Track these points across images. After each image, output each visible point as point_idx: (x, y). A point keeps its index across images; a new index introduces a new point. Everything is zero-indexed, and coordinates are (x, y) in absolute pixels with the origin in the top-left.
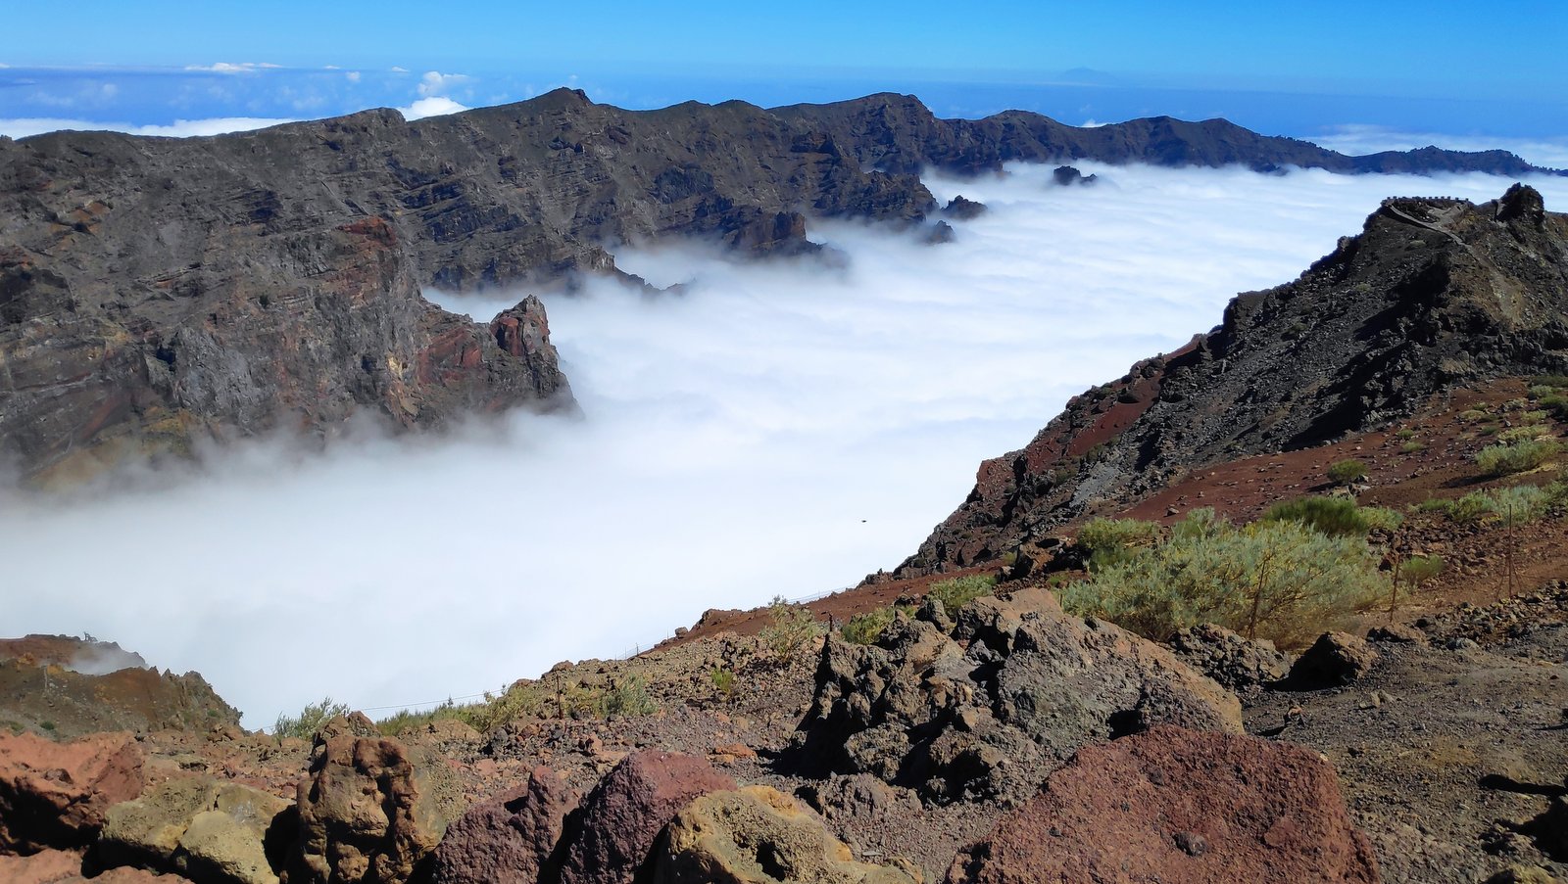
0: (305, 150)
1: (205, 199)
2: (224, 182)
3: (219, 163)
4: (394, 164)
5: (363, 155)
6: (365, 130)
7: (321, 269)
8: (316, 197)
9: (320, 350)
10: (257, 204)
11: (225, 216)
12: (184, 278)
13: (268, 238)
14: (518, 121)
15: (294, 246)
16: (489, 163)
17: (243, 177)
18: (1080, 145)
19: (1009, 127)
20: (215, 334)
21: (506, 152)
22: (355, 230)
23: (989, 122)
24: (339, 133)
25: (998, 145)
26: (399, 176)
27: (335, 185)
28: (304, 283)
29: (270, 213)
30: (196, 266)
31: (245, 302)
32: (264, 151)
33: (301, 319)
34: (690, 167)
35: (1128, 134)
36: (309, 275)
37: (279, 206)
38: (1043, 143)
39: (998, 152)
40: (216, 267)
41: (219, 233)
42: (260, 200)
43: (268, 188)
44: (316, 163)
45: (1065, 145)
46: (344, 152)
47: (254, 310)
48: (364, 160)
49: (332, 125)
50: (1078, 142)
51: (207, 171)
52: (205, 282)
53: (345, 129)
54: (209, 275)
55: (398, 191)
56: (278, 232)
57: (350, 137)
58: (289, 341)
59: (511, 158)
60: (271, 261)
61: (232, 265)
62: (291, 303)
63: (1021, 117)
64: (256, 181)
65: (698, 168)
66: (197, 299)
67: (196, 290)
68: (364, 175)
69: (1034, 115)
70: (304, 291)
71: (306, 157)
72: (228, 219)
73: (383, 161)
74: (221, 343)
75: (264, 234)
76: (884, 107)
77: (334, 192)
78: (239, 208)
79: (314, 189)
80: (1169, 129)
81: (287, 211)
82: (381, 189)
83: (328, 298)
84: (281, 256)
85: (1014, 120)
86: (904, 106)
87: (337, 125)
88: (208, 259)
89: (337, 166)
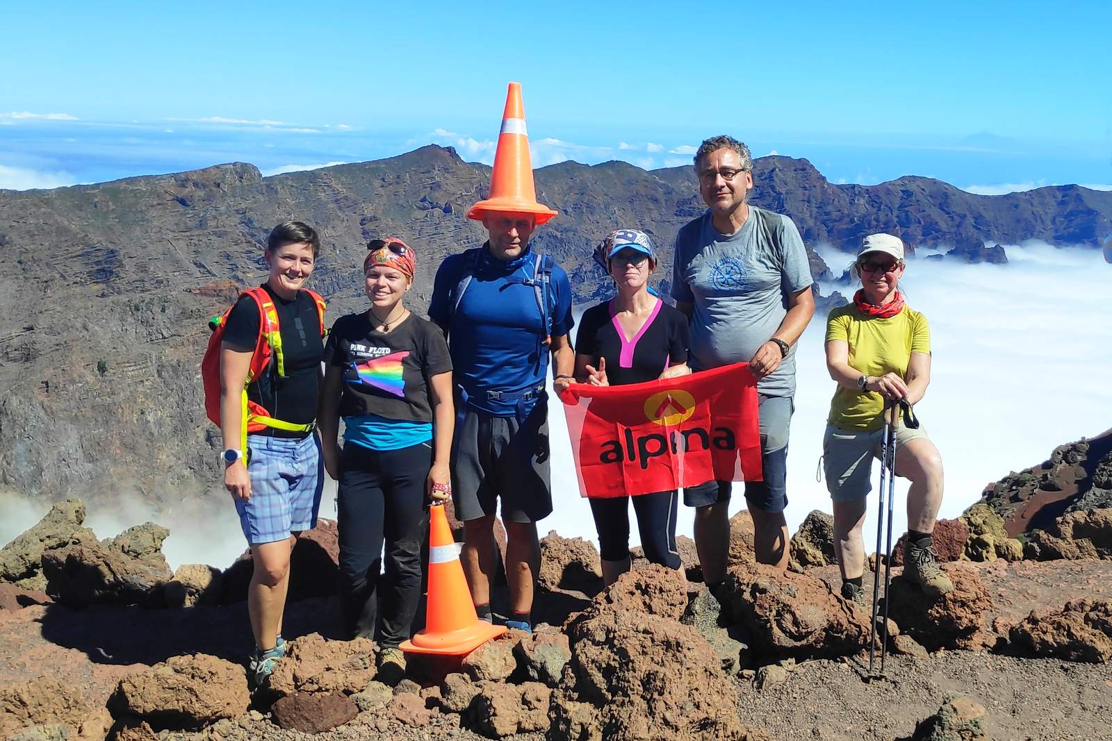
0: (152, 206)
1: (42, 256)
2: (63, 239)
3: (59, 219)
4: (248, 223)
5: (214, 213)
6: (218, 185)
7: (165, 334)
8: (162, 257)
9: (160, 423)
10: (98, 263)
11: (62, 276)
12: (16, 342)
13: (109, 300)
14: (383, 179)
15: (137, 309)
16: (350, 223)
17: (83, 234)
18: (984, 214)
19: (907, 194)
20: (46, 403)
21: (368, 213)
22: (204, 293)
23: (886, 188)
24: (190, 188)
25: (895, 213)
26: (253, 236)
27: (182, 244)
28: (147, 348)
29: (111, 272)
30: (30, 329)
31: (80, 369)
32: (107, 206)
33: (140, 388)
34: (567, 230)
35: (1035, 203)
36: (152, 340)
37: (121, 265)
38: (943, 210)
39: (896, 220)
40: (51, 331)
41: (55, 293)
42: (100, 259)
43: (111, 247)
44: (164, 220)
45: (967, 213)
46: (193, 208)
47: (90, 378)
48: (215, 218)
49: (182, 180)
50: (981, 210)
51: (46, 227)
52: (37, 346)
53: (196, 184)
54: (43, 339)
55: (251, 252)
56: (119, 293)
57: (202, 193)
58: (127, 412)
59: (374, 219)
60: (112, 325)
61: (67, 328)
62: (131, 371)
63: (919, 183)
64: (98, 239)
65: (575, 231)
66: (28, 364)
67: (28, 355)
68: (215, 233)
69: (934, 182)
70: (145, 358)
71: (153, 213)
72: (65, 279)
73: (236, 219)
74: (52, 413)
75: (103, 295)
76: (773, 170)
77: (182, 251)
78: (78, 266)
79: (160, 248)
80: (1079, 198)
81: (130, 271)
82: (233, 249)
83: (172, 366)
84: (122, 320)
85: (913, 187)
86: (795, 170)
87: (187, 180)
88: (43, 322)
89: (185, 223)
